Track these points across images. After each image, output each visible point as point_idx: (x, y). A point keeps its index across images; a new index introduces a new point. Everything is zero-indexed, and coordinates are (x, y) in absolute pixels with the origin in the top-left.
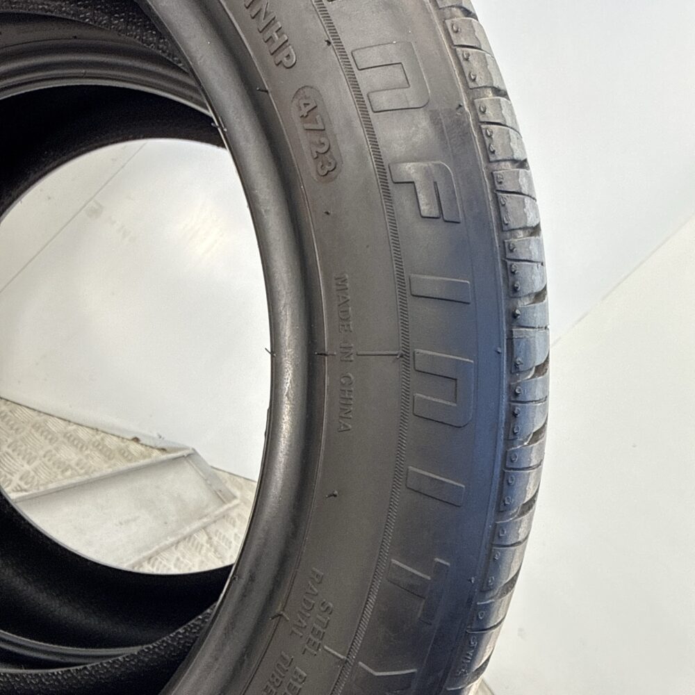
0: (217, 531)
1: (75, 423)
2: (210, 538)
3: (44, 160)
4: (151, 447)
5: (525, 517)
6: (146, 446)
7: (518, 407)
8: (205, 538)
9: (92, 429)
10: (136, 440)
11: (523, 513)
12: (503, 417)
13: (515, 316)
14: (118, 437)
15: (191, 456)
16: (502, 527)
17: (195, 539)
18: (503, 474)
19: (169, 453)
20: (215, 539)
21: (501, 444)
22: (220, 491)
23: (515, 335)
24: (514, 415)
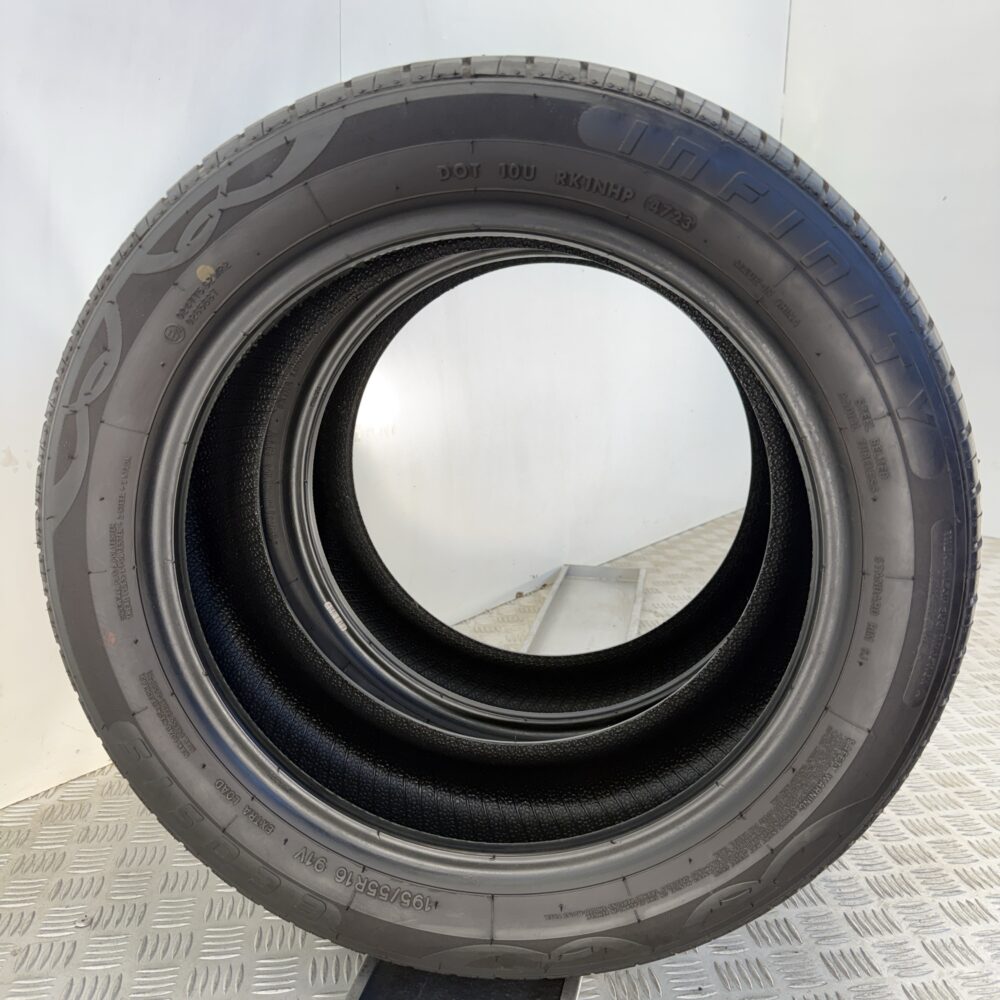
0: (653, 605)
1: (470, 619)
2: (656, 613)
3: (343, 412)
4: (534, 592)
5: (910, 287)
6: (530, 594)
7: (864, 242)
8: (652, 615)
9: (484, 613)
10: (520, 595)
11: (907, 286)
12: (861, 251)
13: (826, 205)
14: (506, 604)
15: (571, 573)
16: (904, 298)
17: (646, 621)
18: (884, 276)
19: (552, 584)
20: (659, 611)
21: (872, 264)
22: (620, 577)
23: (834, 213)
24: (865, 247)
